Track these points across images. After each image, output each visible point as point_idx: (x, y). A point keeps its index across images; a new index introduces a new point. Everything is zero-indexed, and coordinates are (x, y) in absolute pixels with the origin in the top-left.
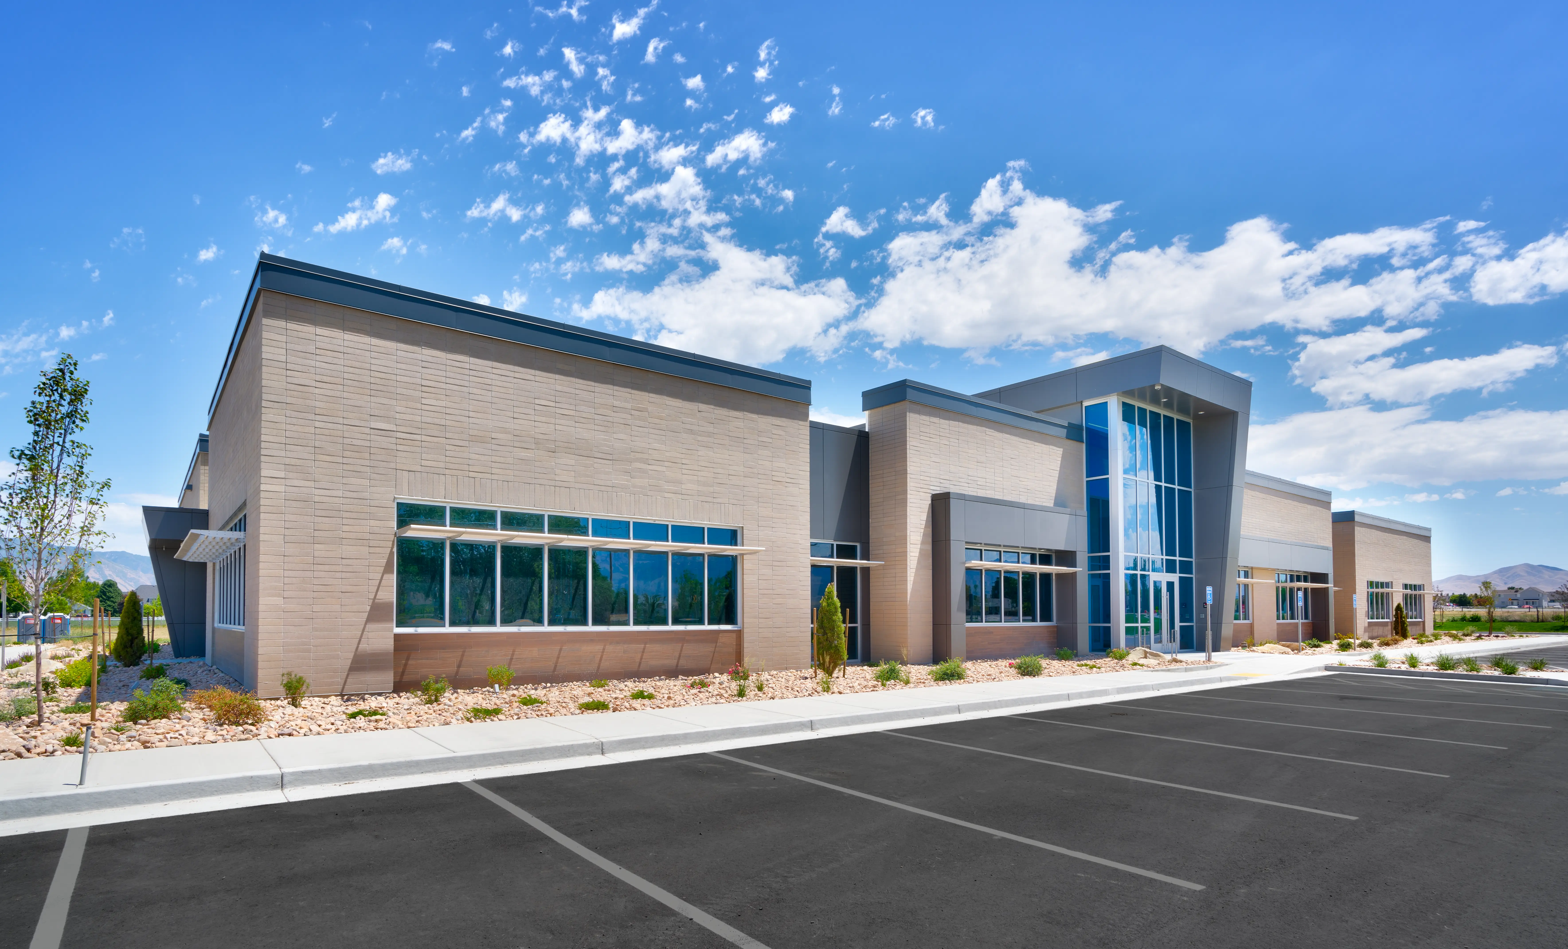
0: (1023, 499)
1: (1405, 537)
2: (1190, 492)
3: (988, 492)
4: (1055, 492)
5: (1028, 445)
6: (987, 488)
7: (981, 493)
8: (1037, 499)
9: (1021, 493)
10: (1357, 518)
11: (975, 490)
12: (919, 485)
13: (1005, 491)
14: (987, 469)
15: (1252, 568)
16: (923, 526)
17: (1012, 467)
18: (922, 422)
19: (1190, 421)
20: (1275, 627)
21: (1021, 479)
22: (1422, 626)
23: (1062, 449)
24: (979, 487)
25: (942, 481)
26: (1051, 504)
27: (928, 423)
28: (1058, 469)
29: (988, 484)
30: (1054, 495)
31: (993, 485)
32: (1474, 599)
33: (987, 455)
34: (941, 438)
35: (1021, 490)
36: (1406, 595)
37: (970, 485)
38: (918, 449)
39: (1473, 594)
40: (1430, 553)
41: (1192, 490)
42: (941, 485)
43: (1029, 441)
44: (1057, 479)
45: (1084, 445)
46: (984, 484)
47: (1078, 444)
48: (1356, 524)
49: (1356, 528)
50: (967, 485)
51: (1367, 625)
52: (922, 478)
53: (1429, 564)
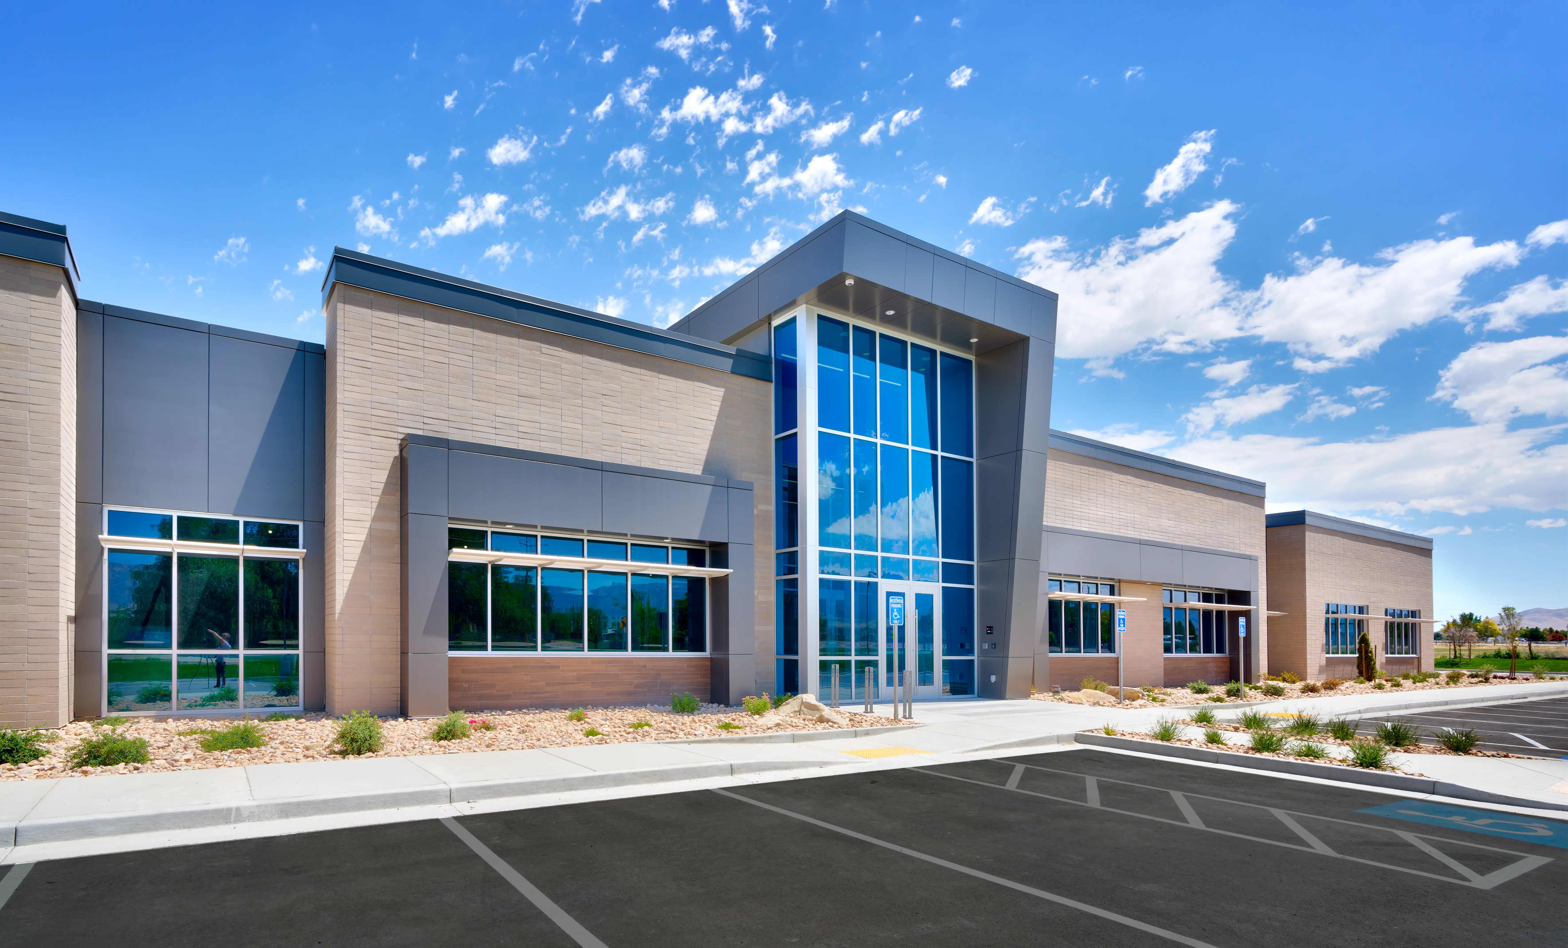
0: (630, 460)
1: (1389, 549)
2: (971, 463)
3: (543, 444)
4: (705, 453)
5: (643, 378)
6: (542, 438)
7: (525, 445)
8: (661, 462)
9: (624, 451)
10: (1308, 520)
11: (516, 440)
12: (368, 424)
13: (585, 445)
14: (543, 409)
15: (1119, 581)
16: (379, 492)
17: (604, 408)
18: (375, 320)
19: (972, 358)
20: (1161, 663)
21: (624, 429)
22: (1416, 663)
23: (723, 390)
24: (521, 435)
25: (426, 420)
26: (698, 471)
27: (396, 325)
28: (715, 418)
29: (543, 432)
30: (704, 458)
31: (559, 435)
32: (1548, 633)
33: (543, 385)
34: (426, 350)
35: (624, 445)
36: (1392, 624)
37: (498, 431)
38: (369, 365)
39: (1548, 628)
40: (1431, 571)
41: (974, 460)
42: (426, 427)
43: (643, 371)
44: (711, 433)
45: (772, 386)
46: (537, 431)
47: (761, 384)
48: (1307, 527)
49: (1307, 534)
50: (493, 431)
51: (1324, 662)
52: (375, 412)
53: (1429, 585)
